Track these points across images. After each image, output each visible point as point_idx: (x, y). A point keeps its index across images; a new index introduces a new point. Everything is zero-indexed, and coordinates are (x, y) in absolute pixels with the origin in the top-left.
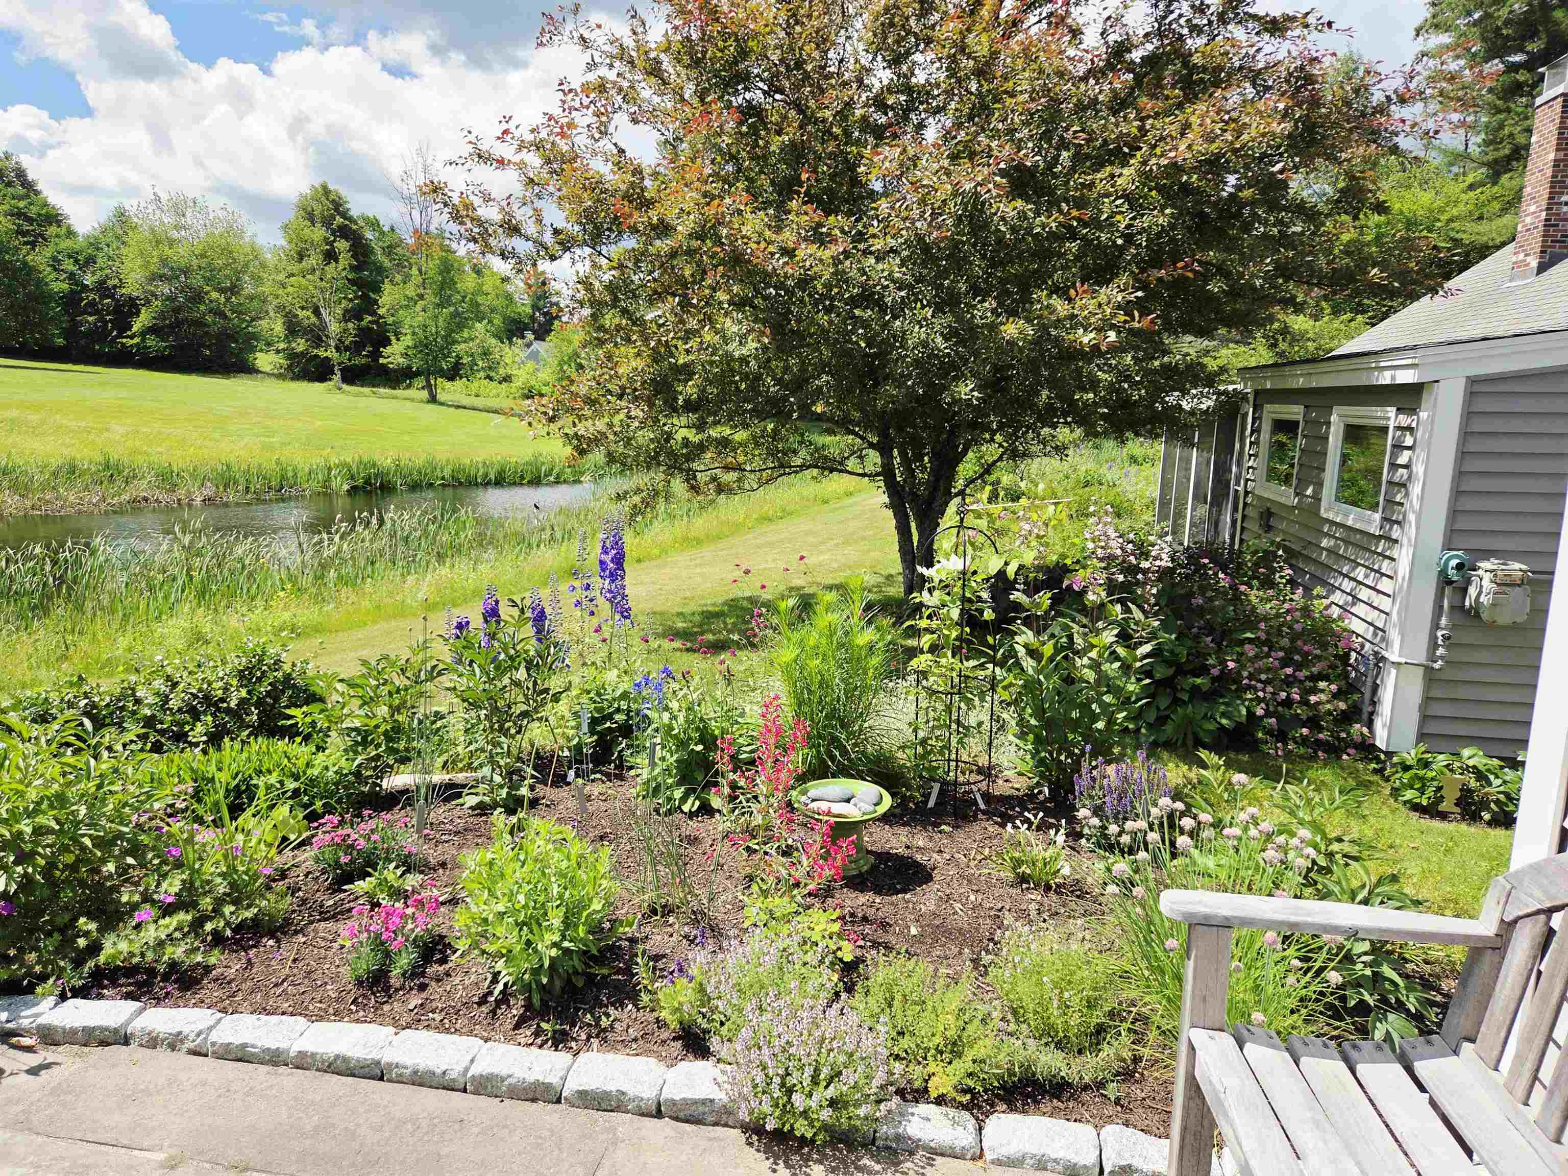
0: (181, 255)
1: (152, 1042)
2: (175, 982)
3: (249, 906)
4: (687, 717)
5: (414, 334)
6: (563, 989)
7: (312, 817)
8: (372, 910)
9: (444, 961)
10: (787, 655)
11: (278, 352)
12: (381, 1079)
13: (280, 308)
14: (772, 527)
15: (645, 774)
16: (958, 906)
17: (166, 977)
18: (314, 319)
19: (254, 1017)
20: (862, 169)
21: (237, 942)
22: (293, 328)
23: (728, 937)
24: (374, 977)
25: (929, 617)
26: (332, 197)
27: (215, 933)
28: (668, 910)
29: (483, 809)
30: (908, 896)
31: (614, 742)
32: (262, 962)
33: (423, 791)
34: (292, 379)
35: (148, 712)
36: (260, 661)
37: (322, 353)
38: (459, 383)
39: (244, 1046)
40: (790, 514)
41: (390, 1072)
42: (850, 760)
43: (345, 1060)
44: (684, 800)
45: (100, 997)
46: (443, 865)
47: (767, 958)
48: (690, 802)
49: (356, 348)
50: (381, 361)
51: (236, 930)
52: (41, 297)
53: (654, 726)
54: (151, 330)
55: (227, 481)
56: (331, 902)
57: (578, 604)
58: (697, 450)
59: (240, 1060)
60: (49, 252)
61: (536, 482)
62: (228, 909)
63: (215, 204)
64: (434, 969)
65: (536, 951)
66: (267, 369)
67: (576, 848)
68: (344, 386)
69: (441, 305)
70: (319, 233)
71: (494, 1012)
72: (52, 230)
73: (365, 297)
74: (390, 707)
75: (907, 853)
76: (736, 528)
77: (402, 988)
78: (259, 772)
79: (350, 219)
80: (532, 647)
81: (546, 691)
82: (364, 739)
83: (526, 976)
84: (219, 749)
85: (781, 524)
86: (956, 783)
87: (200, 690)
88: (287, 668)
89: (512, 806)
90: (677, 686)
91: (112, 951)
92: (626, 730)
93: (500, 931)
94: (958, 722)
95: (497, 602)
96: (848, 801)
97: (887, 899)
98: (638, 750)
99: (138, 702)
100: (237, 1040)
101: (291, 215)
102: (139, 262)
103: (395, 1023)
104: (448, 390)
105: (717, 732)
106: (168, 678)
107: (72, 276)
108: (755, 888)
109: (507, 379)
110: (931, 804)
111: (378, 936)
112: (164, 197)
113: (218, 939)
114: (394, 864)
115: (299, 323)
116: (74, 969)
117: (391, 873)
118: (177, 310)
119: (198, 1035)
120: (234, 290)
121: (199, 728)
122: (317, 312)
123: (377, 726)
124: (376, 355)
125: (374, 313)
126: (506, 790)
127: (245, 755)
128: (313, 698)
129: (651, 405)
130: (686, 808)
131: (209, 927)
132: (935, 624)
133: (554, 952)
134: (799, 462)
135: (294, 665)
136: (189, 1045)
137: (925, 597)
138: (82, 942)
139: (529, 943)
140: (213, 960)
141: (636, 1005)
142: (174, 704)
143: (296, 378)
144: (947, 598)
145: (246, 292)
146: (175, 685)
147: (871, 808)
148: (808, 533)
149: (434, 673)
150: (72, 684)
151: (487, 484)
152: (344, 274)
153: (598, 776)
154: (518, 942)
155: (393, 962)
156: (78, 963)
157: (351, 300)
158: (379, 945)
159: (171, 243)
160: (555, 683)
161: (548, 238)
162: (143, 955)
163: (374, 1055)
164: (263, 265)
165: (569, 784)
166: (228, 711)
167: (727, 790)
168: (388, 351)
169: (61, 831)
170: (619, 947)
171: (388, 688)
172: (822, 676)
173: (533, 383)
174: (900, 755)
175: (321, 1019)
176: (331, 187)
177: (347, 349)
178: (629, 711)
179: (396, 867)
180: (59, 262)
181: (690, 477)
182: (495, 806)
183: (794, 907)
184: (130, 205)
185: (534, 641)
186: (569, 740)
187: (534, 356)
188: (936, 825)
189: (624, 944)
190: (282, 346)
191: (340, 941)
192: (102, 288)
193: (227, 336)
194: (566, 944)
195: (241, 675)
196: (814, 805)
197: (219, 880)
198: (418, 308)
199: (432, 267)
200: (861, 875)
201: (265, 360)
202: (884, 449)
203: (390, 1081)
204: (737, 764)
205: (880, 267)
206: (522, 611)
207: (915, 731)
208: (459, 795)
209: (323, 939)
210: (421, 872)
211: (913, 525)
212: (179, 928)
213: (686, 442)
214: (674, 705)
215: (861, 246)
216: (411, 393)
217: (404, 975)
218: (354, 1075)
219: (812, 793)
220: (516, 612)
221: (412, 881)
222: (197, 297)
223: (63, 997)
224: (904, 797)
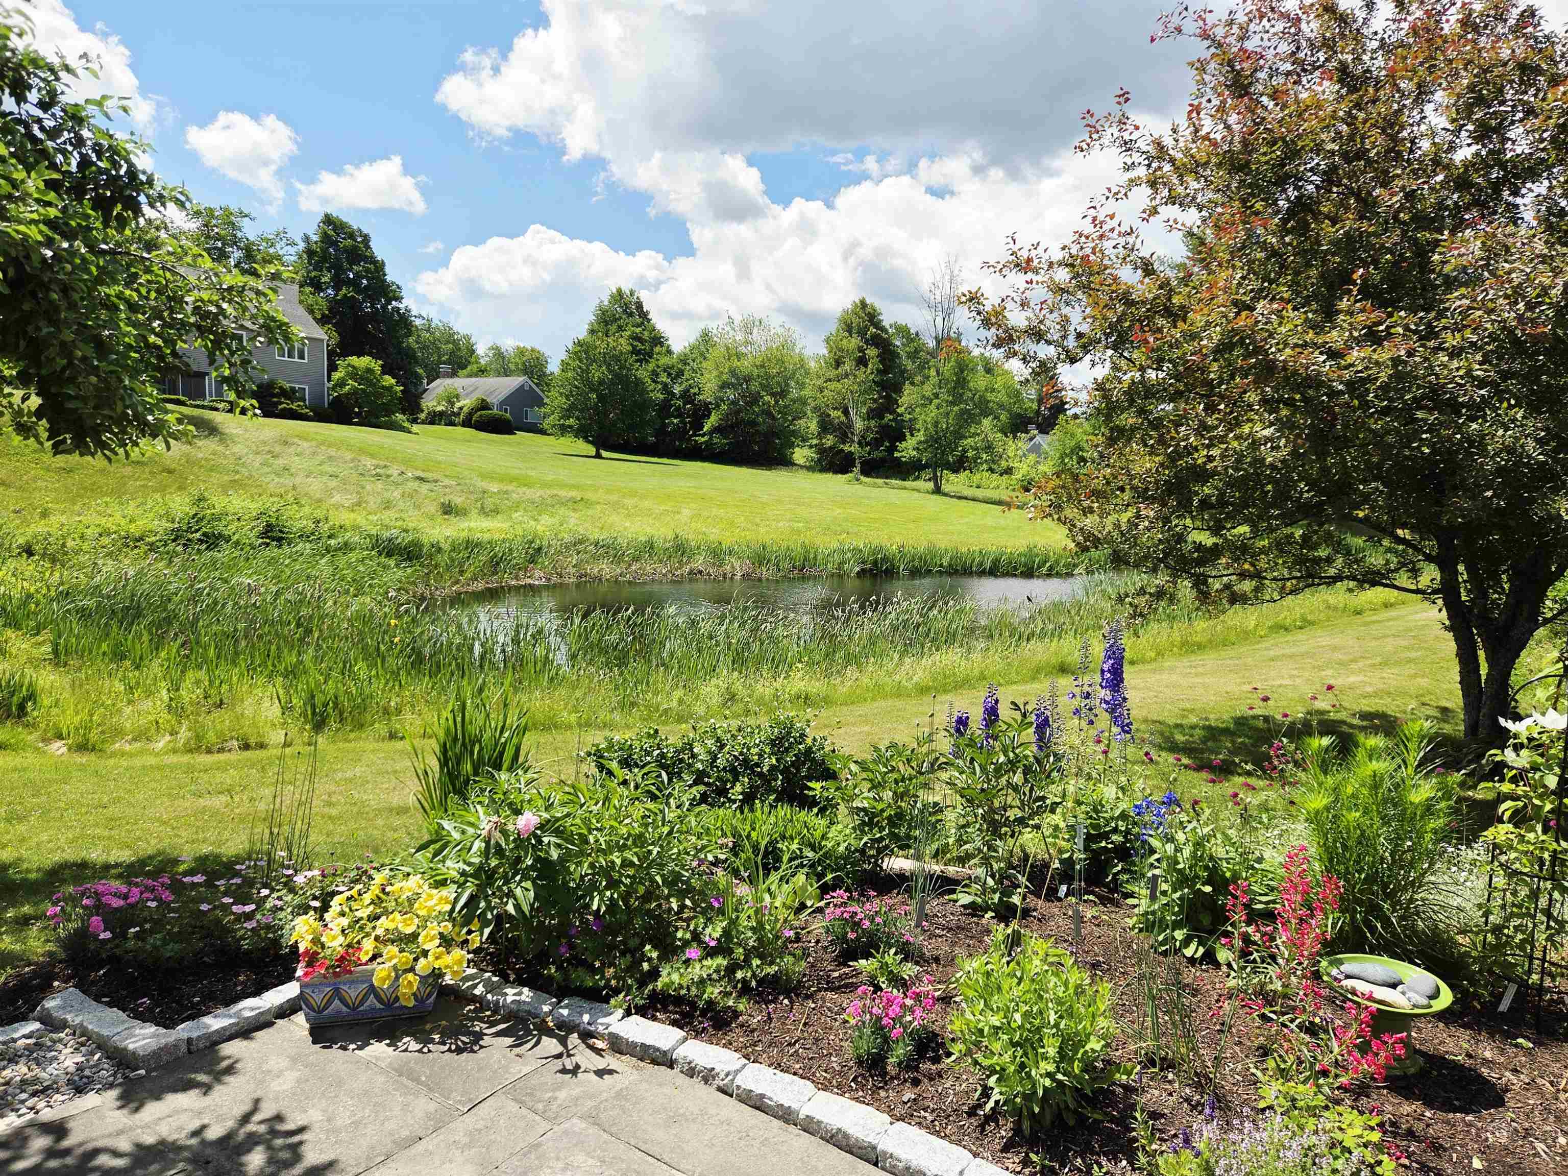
0: (745, 366)
1: (691, 1072)
2: (711, 1019)
3: (772, 963)
4: (1195, 852)
5: (926, 429)
6: (1053, 1123)
7: (825, 889)
8: (875, 992)
9: (936, 1060)
10: (1318, 802)
11: (811, 447)
12: (876, 1164)
13: (816, 409)
14: (1289, 637)
15: (1144, 904)
16: (1540, 1147)
17: (704, 1013)
18: (843, 418)
19: (771, 1070)
20: (1436, 257)
21: (760, 994)
22: (826, 426)
23: (1239, 1115)
24: (873, 1060)
25: (1514, 780)
26: (868, 310)
27: (744, 981)
28: (1168, 1064)
29: (974, 910)
30: (1469, 1118)
31: (1109, 864)
32: (779, 1019)
33: (921, 881)
34: (821, 471)
35: (700, 766)
36: (789, 733)
37: (846, 448)
38: (963, 475)
39: (762, 1096)
40: (1312, 623)
41: (884, 1161)
42: (1394, 934)
43: (846, 1136)
44: (1186, 942)
45: (654, 1018)
46: (937, 960)
47: (1289, 1154)
48: (1193, 946)
49: (876, 444)
50: (896, 454)
51: (760, 982)
52: (645, 404)
53: (1156, 856)
54: (715, 430)
55: (760, 559)
56: (836, 974)
57: (1077, 712)
58: (1209, 555)
59: (757, 1108)
60: (651, 366)
61: (1029, 573)
62: (756, 962)
63: (776, 323)
64: (926, 1066)
65: (1029, 1075)
66: (801, 461)
67: (1076, 976)
68: (864, 479)
69: (953, 403)
70: (854, 342)
71: (982, 1127)
72: (657, 349)
73: (888, 398)
74: (895, 793)
75: (1469, 1062)
76: (1245, 636)
77: (897, 1077)
78: (783, 837)
79: (883, 329)
80: (1031, 751)
81: (1043, 799)
82: (871, 820)
83: (1018, 1100)
84: (752, 810)
85: (1300, 636)
86: (1541, 989)
87: (741, 754)
88: (809, 741)
89: (1005, 913)
90: (1184, 817)
91: (667, 980)
92: (1123, 853)
93: (997, 1046)
94: (1548, 913)
95: (997, 701)
96: (1394, 986)
97: (1441, 1115)
98: (1136, 876)
99: (694, 756)
100: (758, 1089)
101: (833, 327)
102: (715, 373)
103: (890, 1111)
104: (954, 482)
105: (1228, 875)
106: (718, 740)
107: (665, 385)
108: (1271, 1064)
109: (1009, 471)
110: (1504, 1006)
111: (879, 1019)
112: (738, 319)
113: (745, 990)
114: (893, 951)
115: (831, 423)
116: (638, 989)
117: (891, 957)
118: (738, 412)
119: (727, 1075)
120: (783, 394)
121: (738, 788)
122: (846, 412)
123: (883, 811)
124: (893, 448)
125: (893, 412)
126: (998, 895)
127: (772, 819)
128: (829, 775)
129: (1164, 505)
130: (1188, 952)
131: (739, 975)
132: (1521, 790)
133: (1047, 1082)
134: (1332, 572)
135: (814, 740)
136: (718, 1082)
137: (1509, 755)
138: (646, 966)
139: (1022, 1066)
140: (741, 1007)
141: (1131, 1163)
142: (721, 762)
143: (823, 470)
144: (1540, 760)
145: (791, 396)
146: (722, 746)
147: (1425, 1001)
148: (1335, 648)
149: (936, 767)
150: (649, 736)
151: (982, 573)
152: (871, 377)
153: (1091, 897)
154: (1013, 1062)
155: (890, 1049)
156: (642, 984)
157: (875, 401)
158: (879, 1028)
159: (739, 356)
160: (1052, 793)
161: (1071, 343)
162: (688, 989)
163: (871, 1139)
164: (807, 373)
165: (1059, 900)
166: (761, 774)
167: (1238, 943)
168: (901, 446)
169: (641, 866)
170: (1113, 1092)
171: (895, 776)
172: (1363, 832)
173: (1033, 475)
174: (1460, 939)
175: (825, 1089)
176: (868, 301)
177: (867, 444)
178: (1128, 832)
179: (896, 954)
180: (657, 375)
181: (1200, 582)
182: (986, 909)
183: (1320, 1100)
184: (713, 326)
185: (1034, 748)
186: (1060, 851)
187: (1036, 449)
188: (1509, 1036)
189: (1119, 1090)
190: (815, 442)
191: (844, 1016)
192: (686, 396)
193: (772, 434)
194: (1060, 1076)
195: (774, 743)
196: (1348, 983)
197: (750, 934)
198: (933, 407)
199: (948, 369)
200: (1405, 1077)
201: (801, 455)
202: (1446, 564)
203: (883, 1169)
204: (1252, 917)
205: (1455, 364)
206: (1024, 715)
207: (1486, 915)
208: (953, 892)
209: (829, 1009)
210: (917, 963)
211: (1482, 654)
212: (717, 971)
213: (1199, 547)
214: (1181, 837)
215: (1431, 344)
216: (920, 484)
217: (899, 1064)
218: (852, 1153)
219: (1346, 968)
220: (1018, 716)
221: (909, 970)
222: (755, 399)
223: (628, 1013)
224: (1465, 992)
